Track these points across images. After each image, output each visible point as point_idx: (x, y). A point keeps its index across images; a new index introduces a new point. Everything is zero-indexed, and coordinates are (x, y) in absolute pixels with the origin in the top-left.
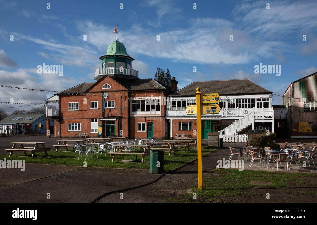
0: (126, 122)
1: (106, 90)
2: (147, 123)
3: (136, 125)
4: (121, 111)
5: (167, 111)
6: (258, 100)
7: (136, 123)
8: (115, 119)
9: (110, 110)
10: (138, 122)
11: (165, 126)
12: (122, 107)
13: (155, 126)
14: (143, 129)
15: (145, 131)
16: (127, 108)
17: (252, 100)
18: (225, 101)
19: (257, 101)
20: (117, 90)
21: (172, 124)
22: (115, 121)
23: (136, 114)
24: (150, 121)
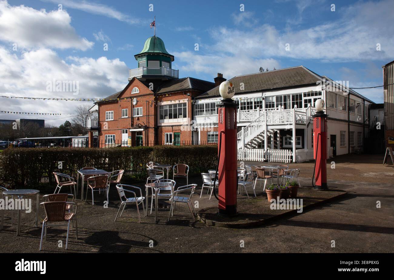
0: (152, 133)
1: (135, 95)
2: (174, 133)
3: (163, 136)
4: (148, 119)
5: (195, 117)
6: (305, 95)
7: (163, 134)
8: (142, 130)
9: (138, 118)
10: (166, 132)
11: (193, 137)
12: (149, 114)
13: (183, 137)
14: (171, 142)
15: (172, 144)
16: (153, 115)
17: (297, 95)
18: (261, 100)
19: (304, 97)
20: (144, 94)
21: (201, 135)
22: (143, 132)
23: (164, 123)
24: (177, 131)
